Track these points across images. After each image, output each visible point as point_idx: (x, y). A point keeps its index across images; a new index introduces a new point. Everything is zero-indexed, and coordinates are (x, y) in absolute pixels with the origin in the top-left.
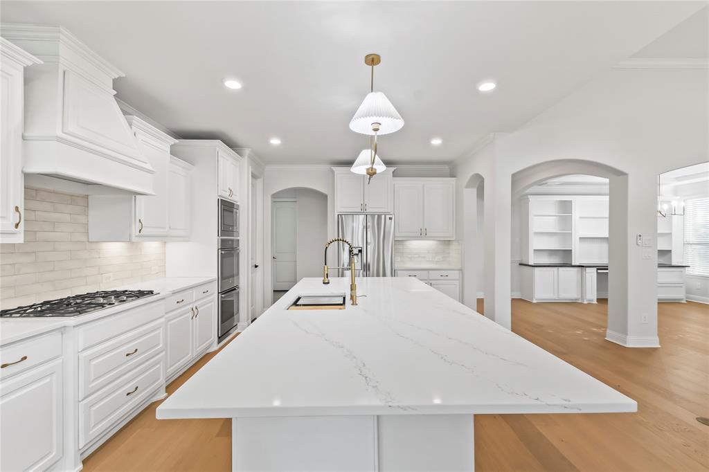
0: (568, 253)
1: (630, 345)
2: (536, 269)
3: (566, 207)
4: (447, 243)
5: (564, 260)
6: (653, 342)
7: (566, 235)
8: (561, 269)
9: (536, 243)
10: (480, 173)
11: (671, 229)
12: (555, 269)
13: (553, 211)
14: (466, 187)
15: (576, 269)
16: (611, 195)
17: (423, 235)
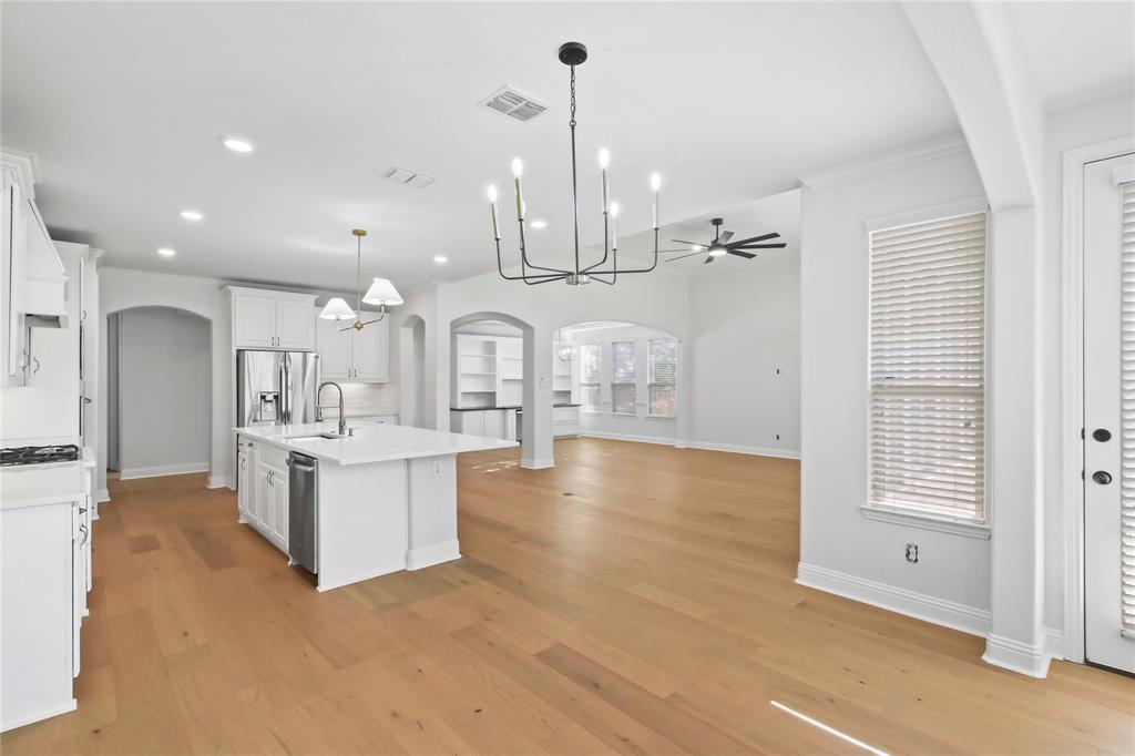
0: (492, 395)
1: (535, 468)
2: (465, 414)
3: (490, 348)
4: (379, 385)
5: (489, 402)
6: (550, 463)
7: (490, 377)
8: (487, 412)
9: (466, 386)
10: (419, 314)
11: (570, 371)
12: (481, 412)
13: (478, 351)
14: (403, 326)
15: (499, 411)
16: (524, 337)
17: (352, 375)
